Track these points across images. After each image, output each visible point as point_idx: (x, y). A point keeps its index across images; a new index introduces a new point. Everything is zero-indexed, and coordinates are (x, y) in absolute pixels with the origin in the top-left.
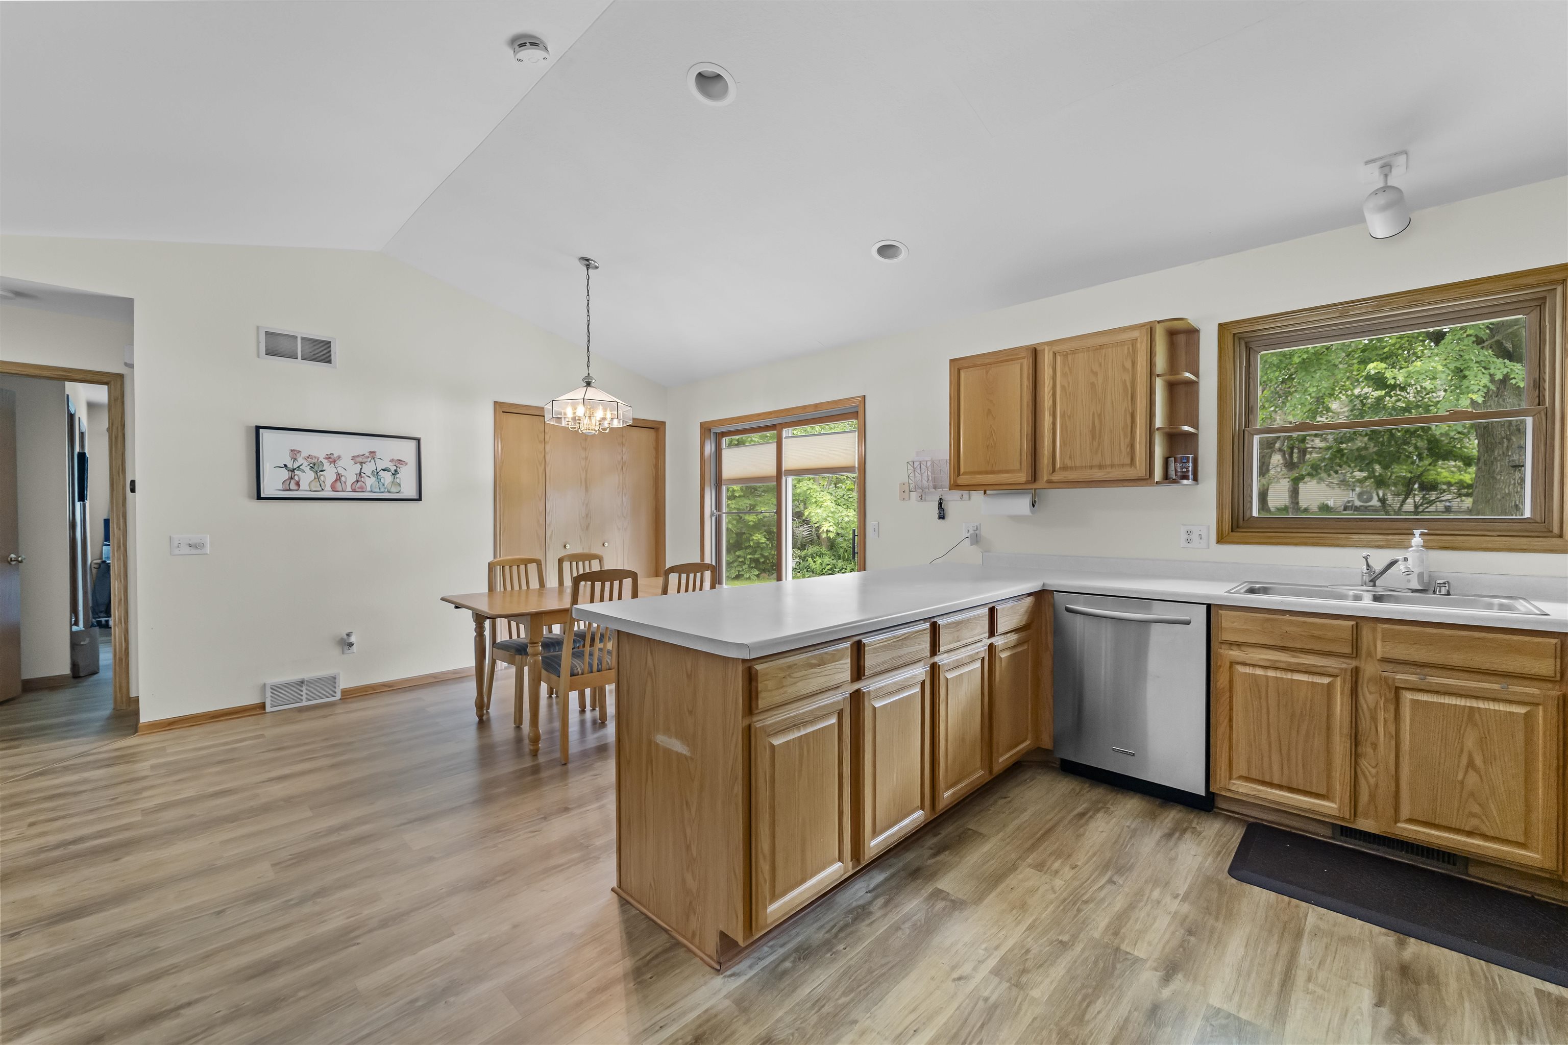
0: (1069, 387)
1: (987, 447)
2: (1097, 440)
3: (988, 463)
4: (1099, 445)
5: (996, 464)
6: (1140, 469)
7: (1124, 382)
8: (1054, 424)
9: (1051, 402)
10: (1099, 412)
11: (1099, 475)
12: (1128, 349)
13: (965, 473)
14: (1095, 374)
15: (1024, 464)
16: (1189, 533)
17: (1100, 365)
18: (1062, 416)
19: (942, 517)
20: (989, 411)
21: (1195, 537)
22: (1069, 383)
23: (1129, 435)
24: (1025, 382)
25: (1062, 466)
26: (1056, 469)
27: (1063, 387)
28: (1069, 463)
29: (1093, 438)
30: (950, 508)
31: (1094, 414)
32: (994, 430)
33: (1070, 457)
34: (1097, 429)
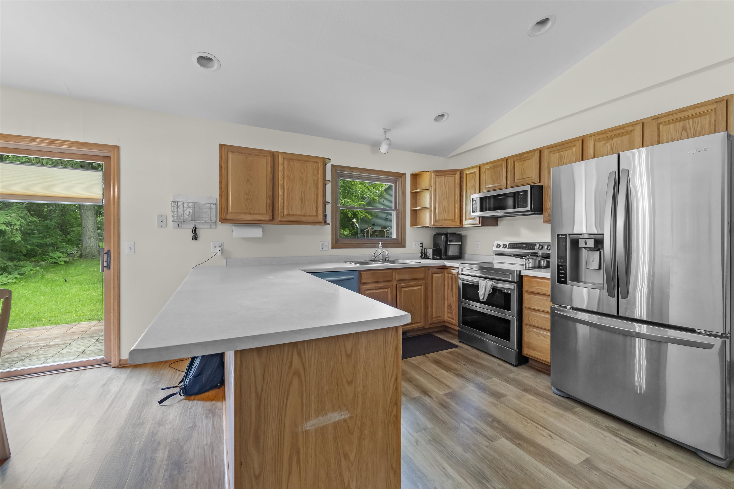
0: (291, 176)
1: (247, 200)
2: (303, 203)
3: (247, 208)
4: (304, 206)
5: (252, 209)
6: (320, 218)
7: (314, 180)
8: (283, 192)
9: (282, 182)
10: (304, 191)
11: (304, 219)
12: (315, 166)
13: (232, 213)
14: (302, 173)
15: (268, 211)
16: (322, 245)
17: (304, 170)
18: (288, 190)
19: (195, 238)
20: (248, 180)
21: (324, 246)
22: (291, 175)
23: (316, 202)
24: (269, 169)
25: (287, 214)
26: (284, 215)
27: (288, 176)
28: (291, 213)
29: (302, 202)
30: (201, 233)
31: (302, 191)
32: (251, 191)
33: (291, 210)
34: (303, 198)
